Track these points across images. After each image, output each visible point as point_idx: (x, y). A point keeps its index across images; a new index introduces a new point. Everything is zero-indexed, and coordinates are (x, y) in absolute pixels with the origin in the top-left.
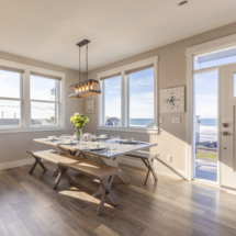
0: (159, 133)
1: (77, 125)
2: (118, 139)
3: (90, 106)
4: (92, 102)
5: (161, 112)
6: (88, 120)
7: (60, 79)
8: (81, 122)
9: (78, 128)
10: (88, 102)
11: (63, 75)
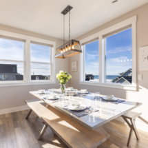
0: (137, 90)
1: (61, 81)
2: (99, 95)
3: (74, 66)
4: (75, 63)
5: (141, 69)
6: (70, 77)
7: (52, 46)
8: (65, 79)
9: (63, 83)
10: (72, 63)
11: (54, 43)
